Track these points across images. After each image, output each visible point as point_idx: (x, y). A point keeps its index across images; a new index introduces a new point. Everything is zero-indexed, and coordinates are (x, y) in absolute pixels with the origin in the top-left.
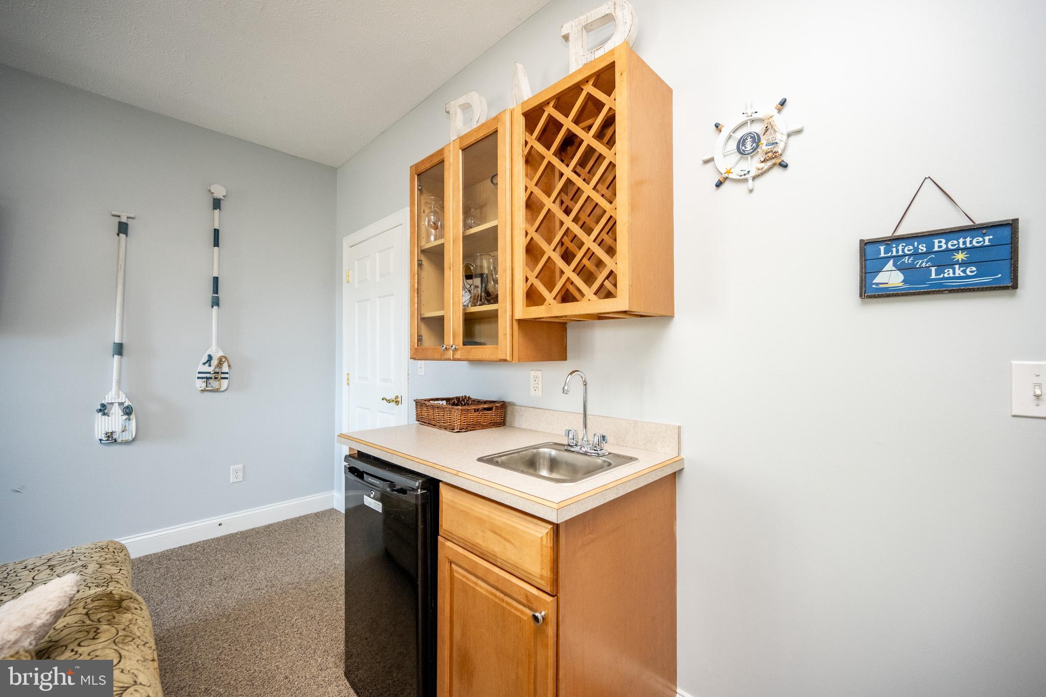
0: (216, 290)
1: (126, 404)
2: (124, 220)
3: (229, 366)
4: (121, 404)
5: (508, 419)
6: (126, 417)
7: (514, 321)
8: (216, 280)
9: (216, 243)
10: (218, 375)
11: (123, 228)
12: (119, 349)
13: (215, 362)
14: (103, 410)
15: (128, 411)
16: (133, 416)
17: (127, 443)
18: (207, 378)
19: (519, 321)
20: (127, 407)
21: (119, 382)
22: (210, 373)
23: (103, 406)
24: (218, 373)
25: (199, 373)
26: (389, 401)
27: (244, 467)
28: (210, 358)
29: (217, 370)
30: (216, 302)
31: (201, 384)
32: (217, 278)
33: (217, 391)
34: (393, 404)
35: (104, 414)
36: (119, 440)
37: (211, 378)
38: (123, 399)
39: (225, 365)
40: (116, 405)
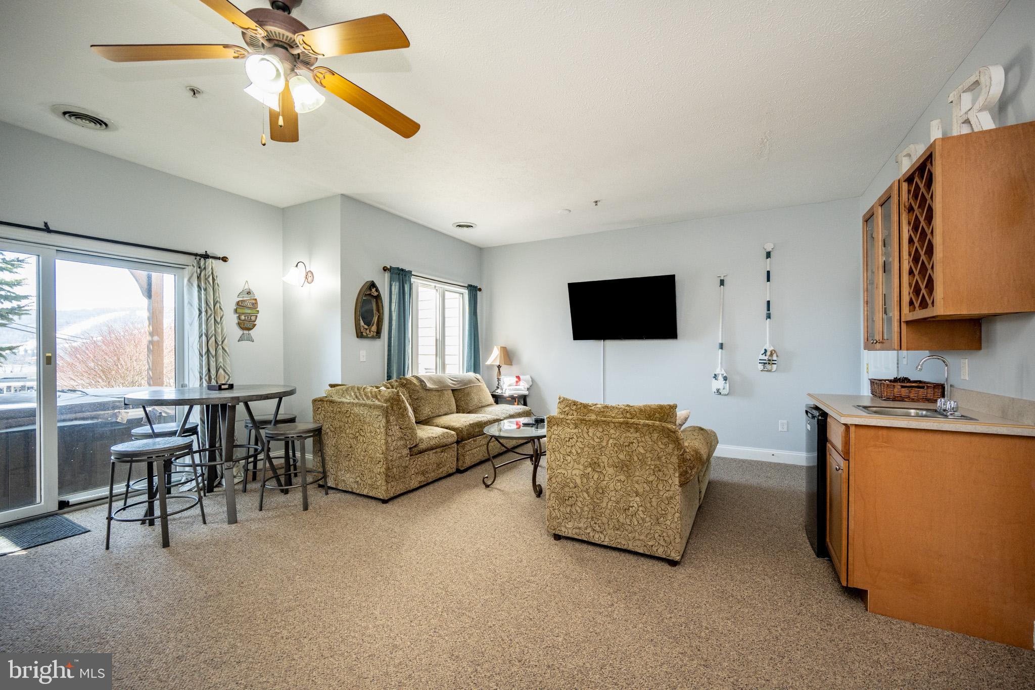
0: (769, 309)
1: (725, 375)
2: (722, 278)
3: (777, 356)
4: (723, 374)
6: (724, 382)
7: (902, 323)
9: (768, 280)
10: (770, 362)
11: (722, 283)
12: (721, 346)
13: (768, 353)
14: (715, 377)
15: (725, 379)
16: (727, 382)
17: (725, 395)
18: (764, 363)
19: (908, 323)
20: (725, 377)
21: (721, 363)
22: (766, 360)
23: (715, 375)
24: (770, 360)
25: (760, 360)
27: (788, 422)
28: (766, 350)
29: (770, 358)
30: (768, 317)
31: (761, 367)
32: (769, 302)
33: (770, 371)
35: (716, 379)
36: (722, 394)
37: (766, 363)
38: (723, 372)
39: (775, 355)
40: (720, 375)
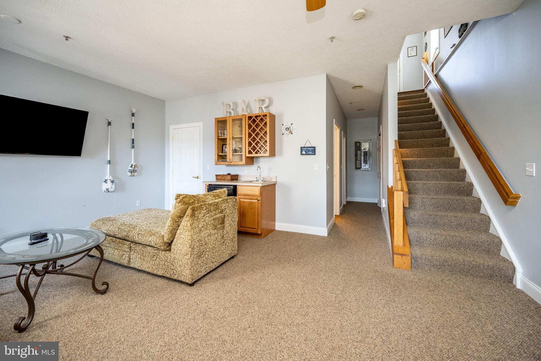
0: (133, 143)
1: (112, 180)
2: (110, 121)
5: (239, 178)
6: (112, 184)
8: (133, 140)
9: (133, 128)
10: (134, 171)
12: (109, 162)
13: (133, 167)
14: (106, 181)
15: (112, 182)
16: (114, 184)
17: (112, 192)
18: (132, 172)
20: (112, 181)
21: (110, 173)
22: (132, 170)
23: (106, 180)
24: (134, 170)
25: (129, 170)
26: (196, 178)
27: (140, 201)
28: (132, 165)
29: (134, 169)
30: (133, 147)
31: (129, 174)
32: (134, 139)
33: (134, 176)
34: (196, 179)
35: (106, 183)
36: (110, 191)
38: (111, 178)
39: (136, 167)
40: (109, 180)
